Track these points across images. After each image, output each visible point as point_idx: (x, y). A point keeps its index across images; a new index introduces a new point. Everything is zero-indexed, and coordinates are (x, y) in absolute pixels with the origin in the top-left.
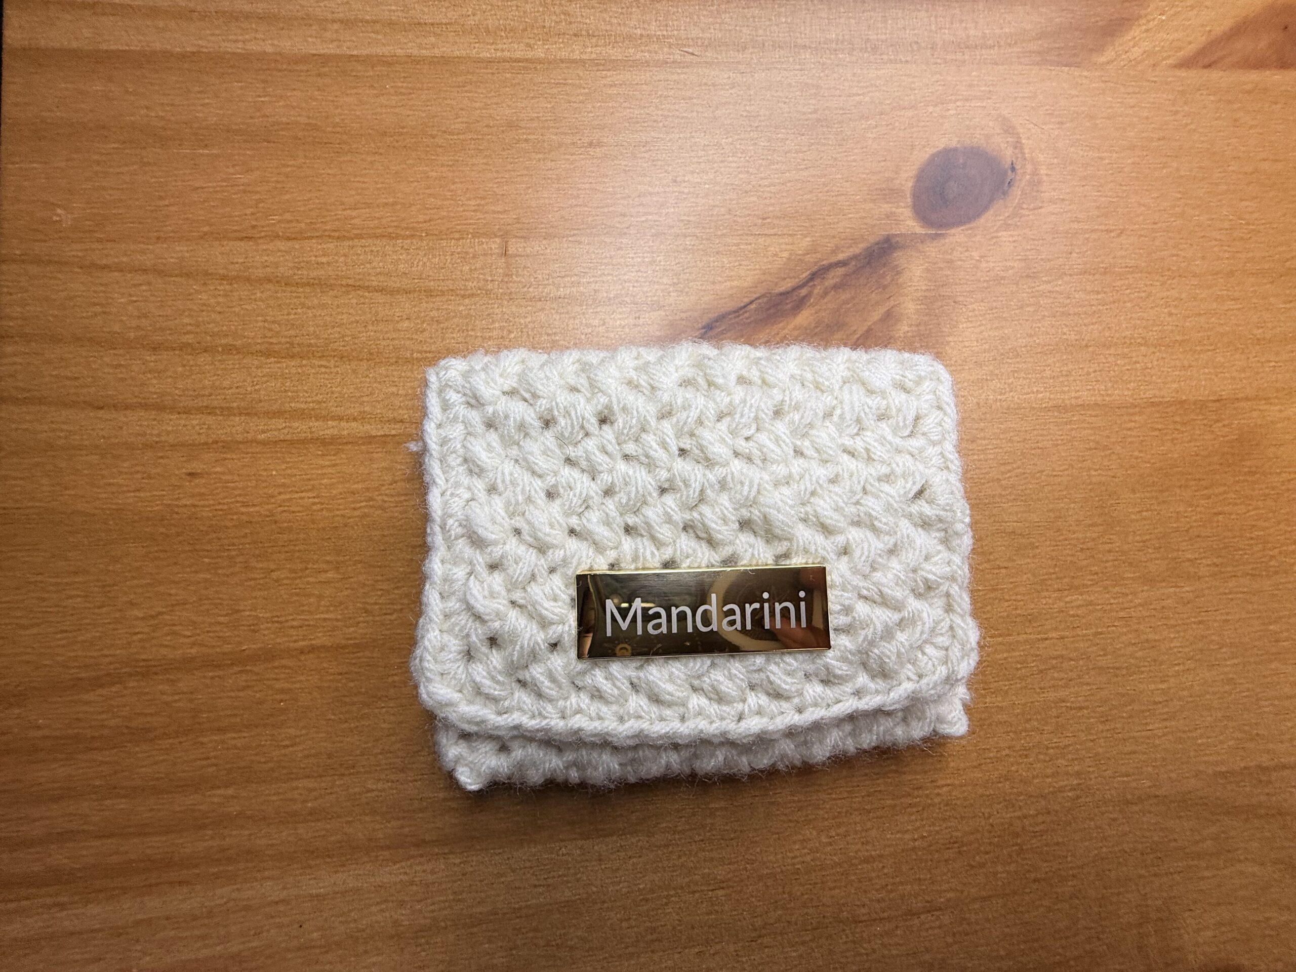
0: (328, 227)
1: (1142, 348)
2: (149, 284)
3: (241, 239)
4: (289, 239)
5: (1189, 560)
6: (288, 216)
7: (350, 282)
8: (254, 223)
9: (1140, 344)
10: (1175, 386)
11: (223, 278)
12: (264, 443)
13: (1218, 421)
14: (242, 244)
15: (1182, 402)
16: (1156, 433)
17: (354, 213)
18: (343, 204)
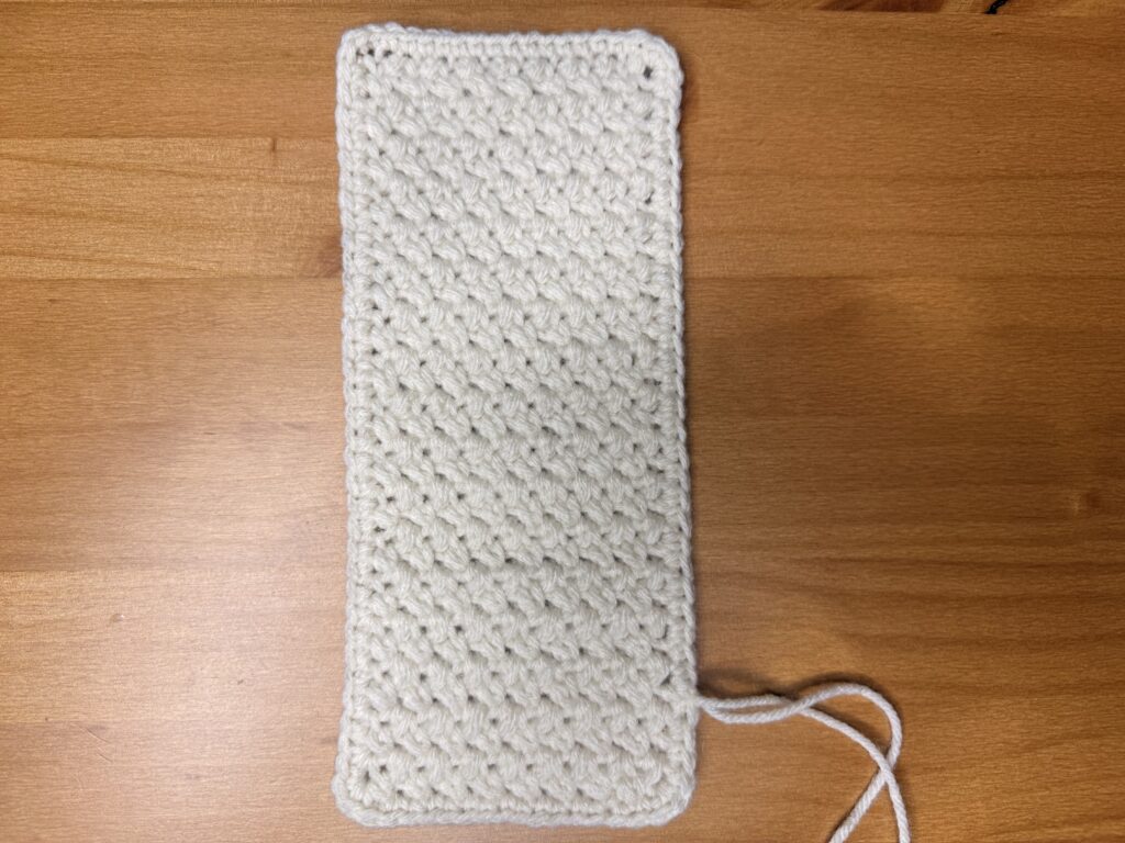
0: (149, 129)
1: (769, 235)
2: (28, 168)
3: (90, 137)
4: (123, 137)
5: (788, 400)
6: (123, 121)
7: (163, 168)
8: (99, 125)
9: (767, 232)
10: (793, 265)
11: (77, 164)
12: (100, 281)
13: (825, 294)
14: (91, 140)
15: (798, 278)
16: (773, 302)
17: (168, 119)
18: (160, 111)
